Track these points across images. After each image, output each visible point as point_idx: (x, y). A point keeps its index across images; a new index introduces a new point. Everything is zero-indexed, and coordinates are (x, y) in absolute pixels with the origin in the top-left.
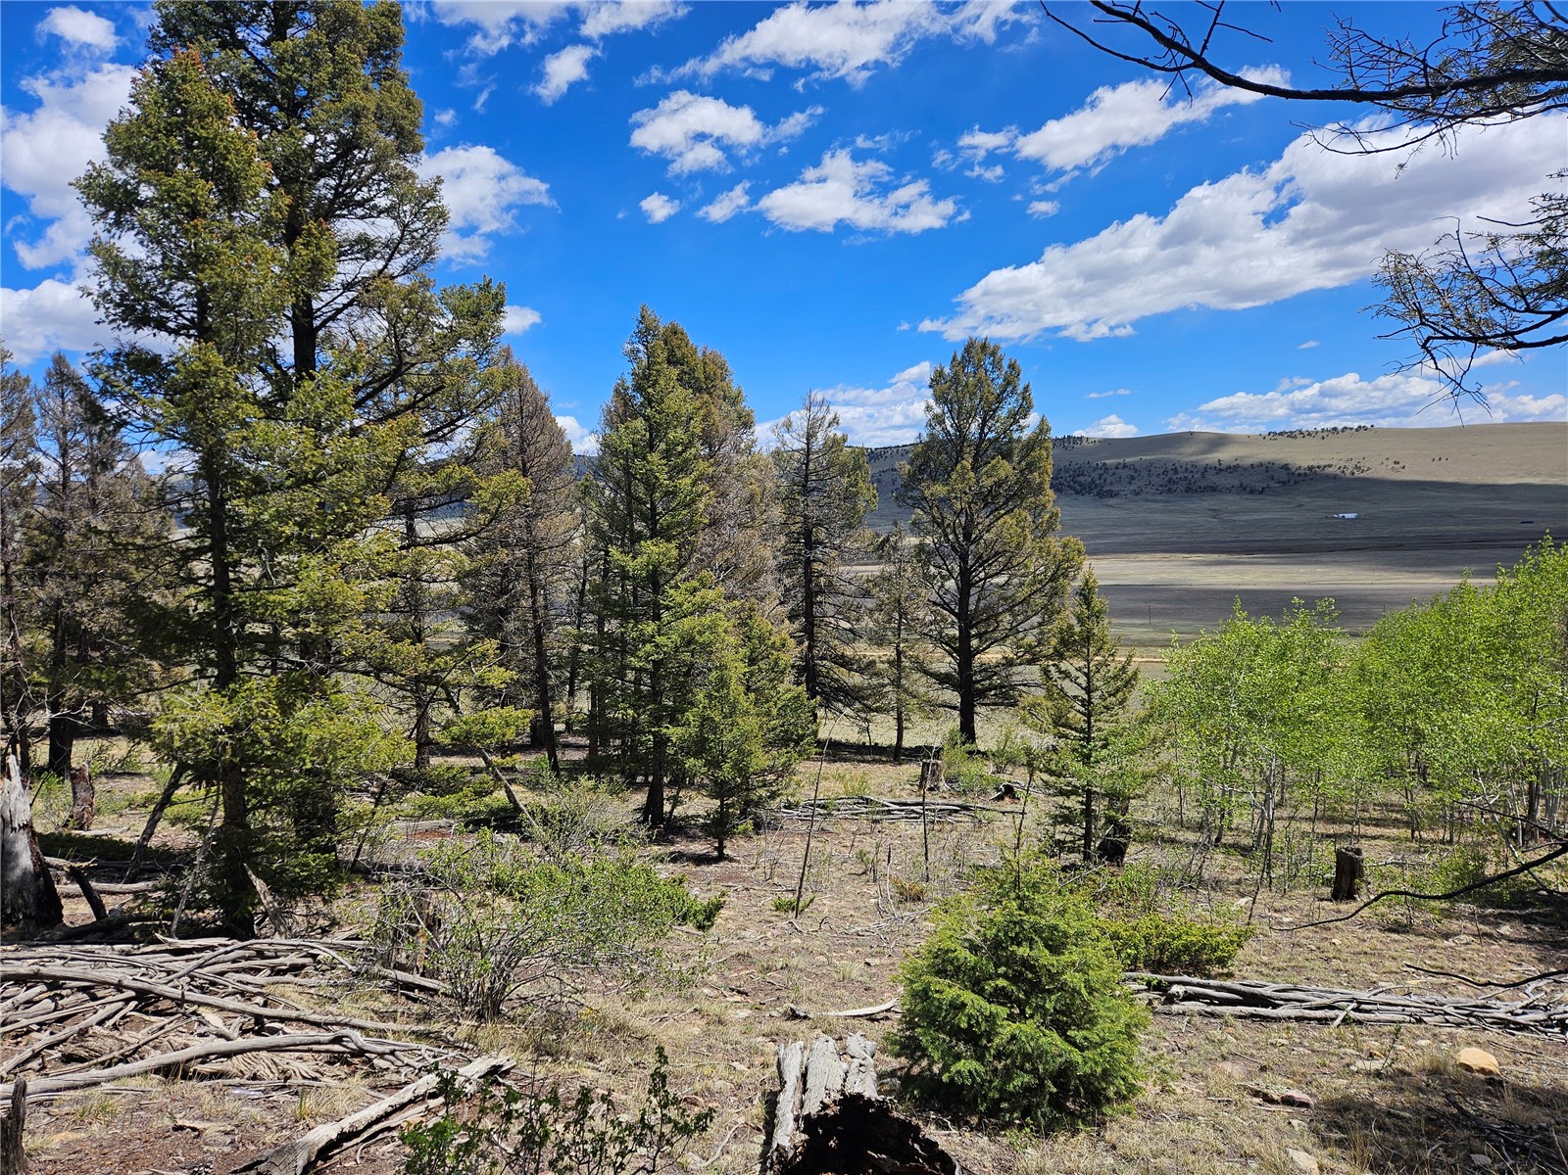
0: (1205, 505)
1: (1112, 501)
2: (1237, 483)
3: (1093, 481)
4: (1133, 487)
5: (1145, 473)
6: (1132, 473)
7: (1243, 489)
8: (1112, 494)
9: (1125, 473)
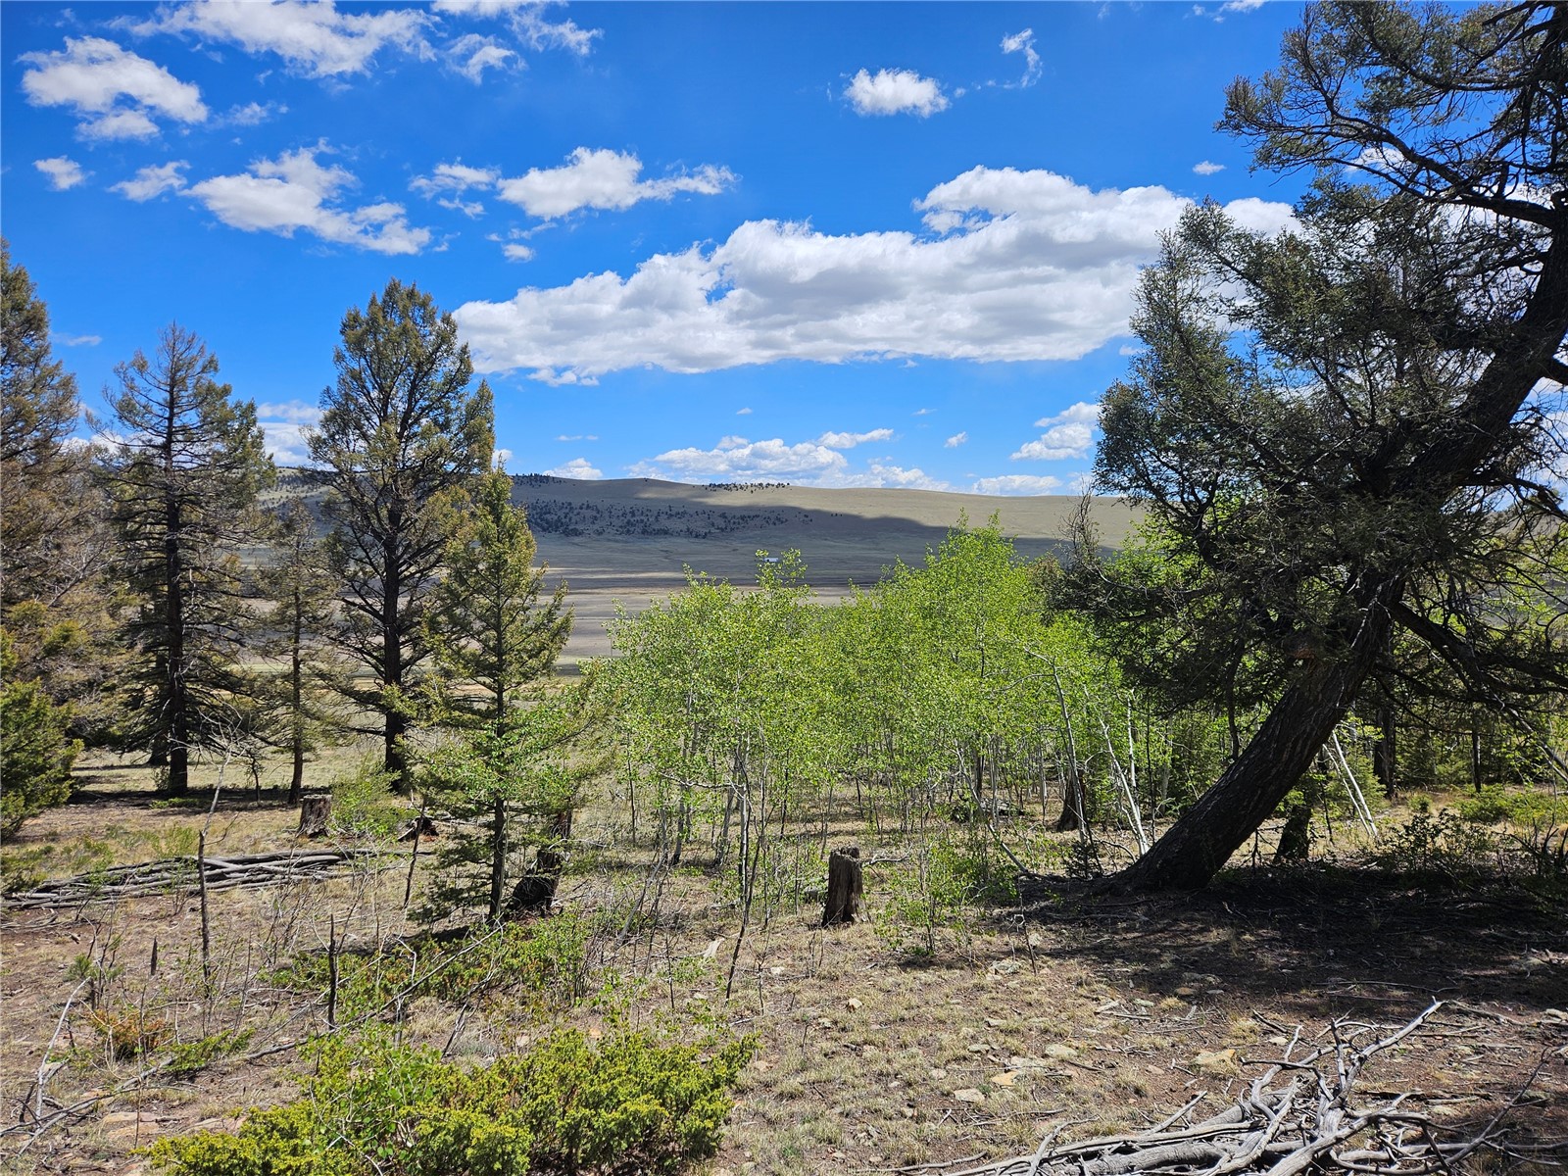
0: (658, 546)
1: (577, 540)
2: (685, 528)
3: (559, 520)
4: (596, 527)
5: (606, 514)
6: (594, 513)
7: (690, 533)
8: (576, 533)
9: (589, 513)
